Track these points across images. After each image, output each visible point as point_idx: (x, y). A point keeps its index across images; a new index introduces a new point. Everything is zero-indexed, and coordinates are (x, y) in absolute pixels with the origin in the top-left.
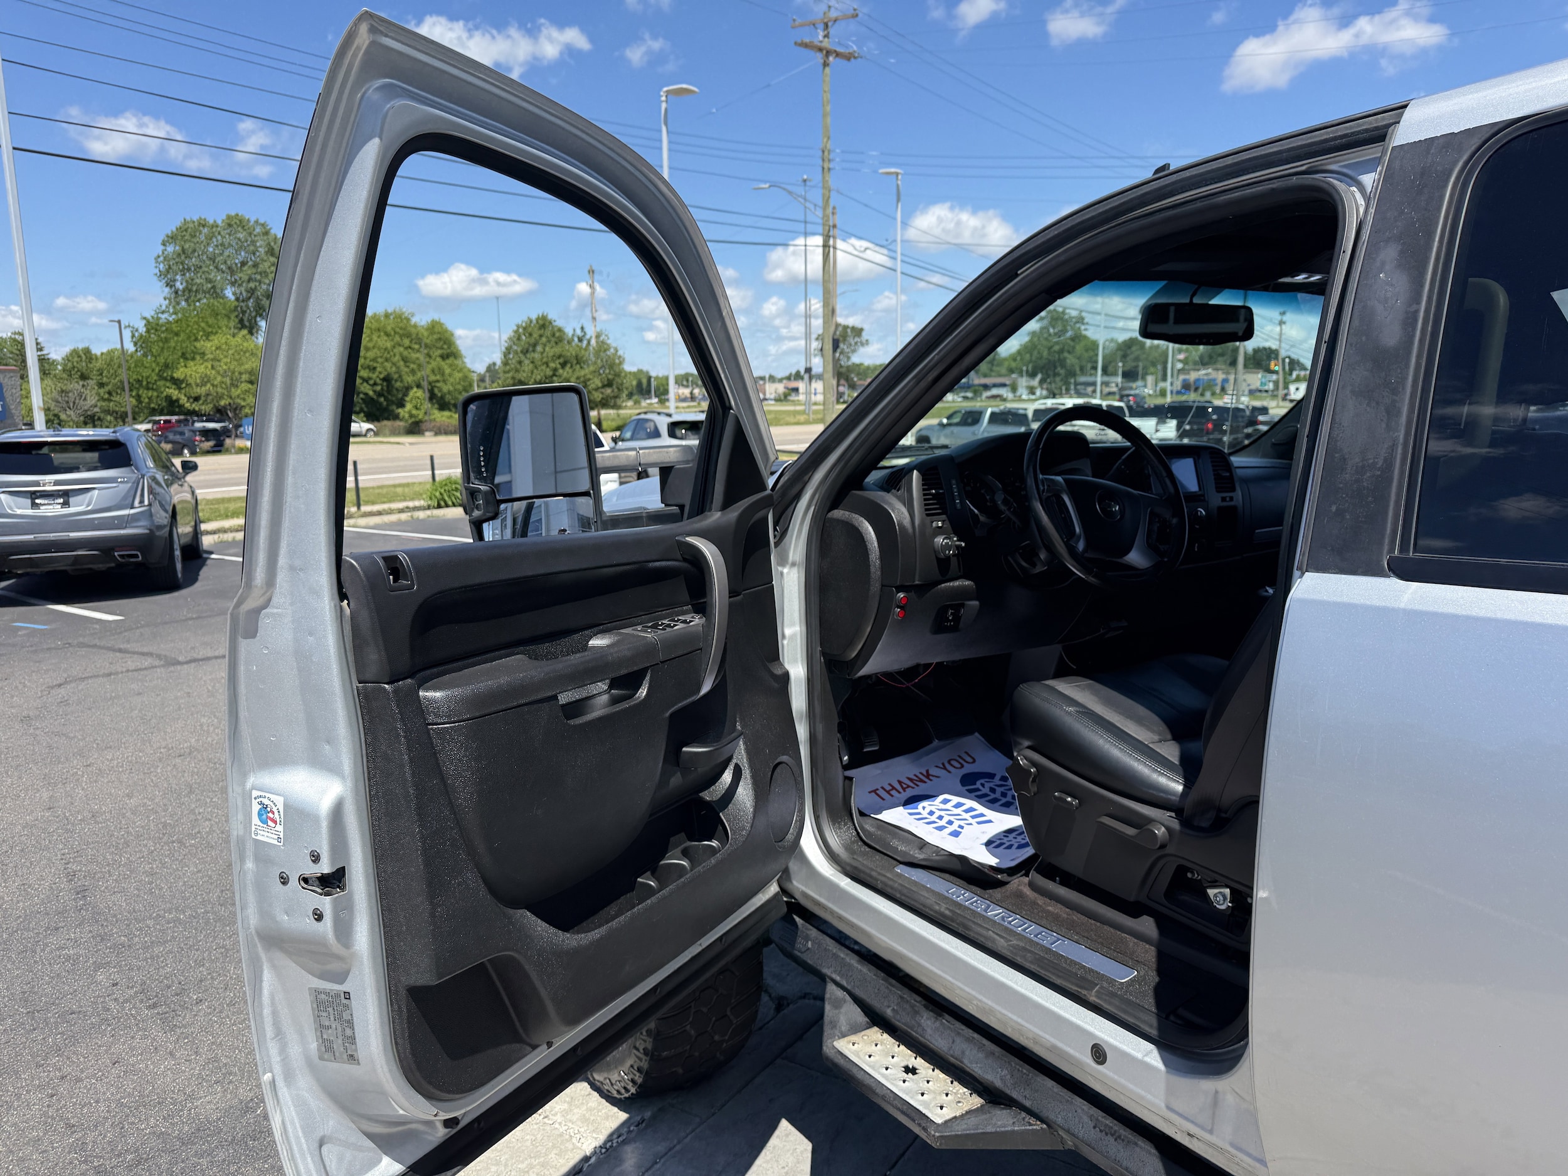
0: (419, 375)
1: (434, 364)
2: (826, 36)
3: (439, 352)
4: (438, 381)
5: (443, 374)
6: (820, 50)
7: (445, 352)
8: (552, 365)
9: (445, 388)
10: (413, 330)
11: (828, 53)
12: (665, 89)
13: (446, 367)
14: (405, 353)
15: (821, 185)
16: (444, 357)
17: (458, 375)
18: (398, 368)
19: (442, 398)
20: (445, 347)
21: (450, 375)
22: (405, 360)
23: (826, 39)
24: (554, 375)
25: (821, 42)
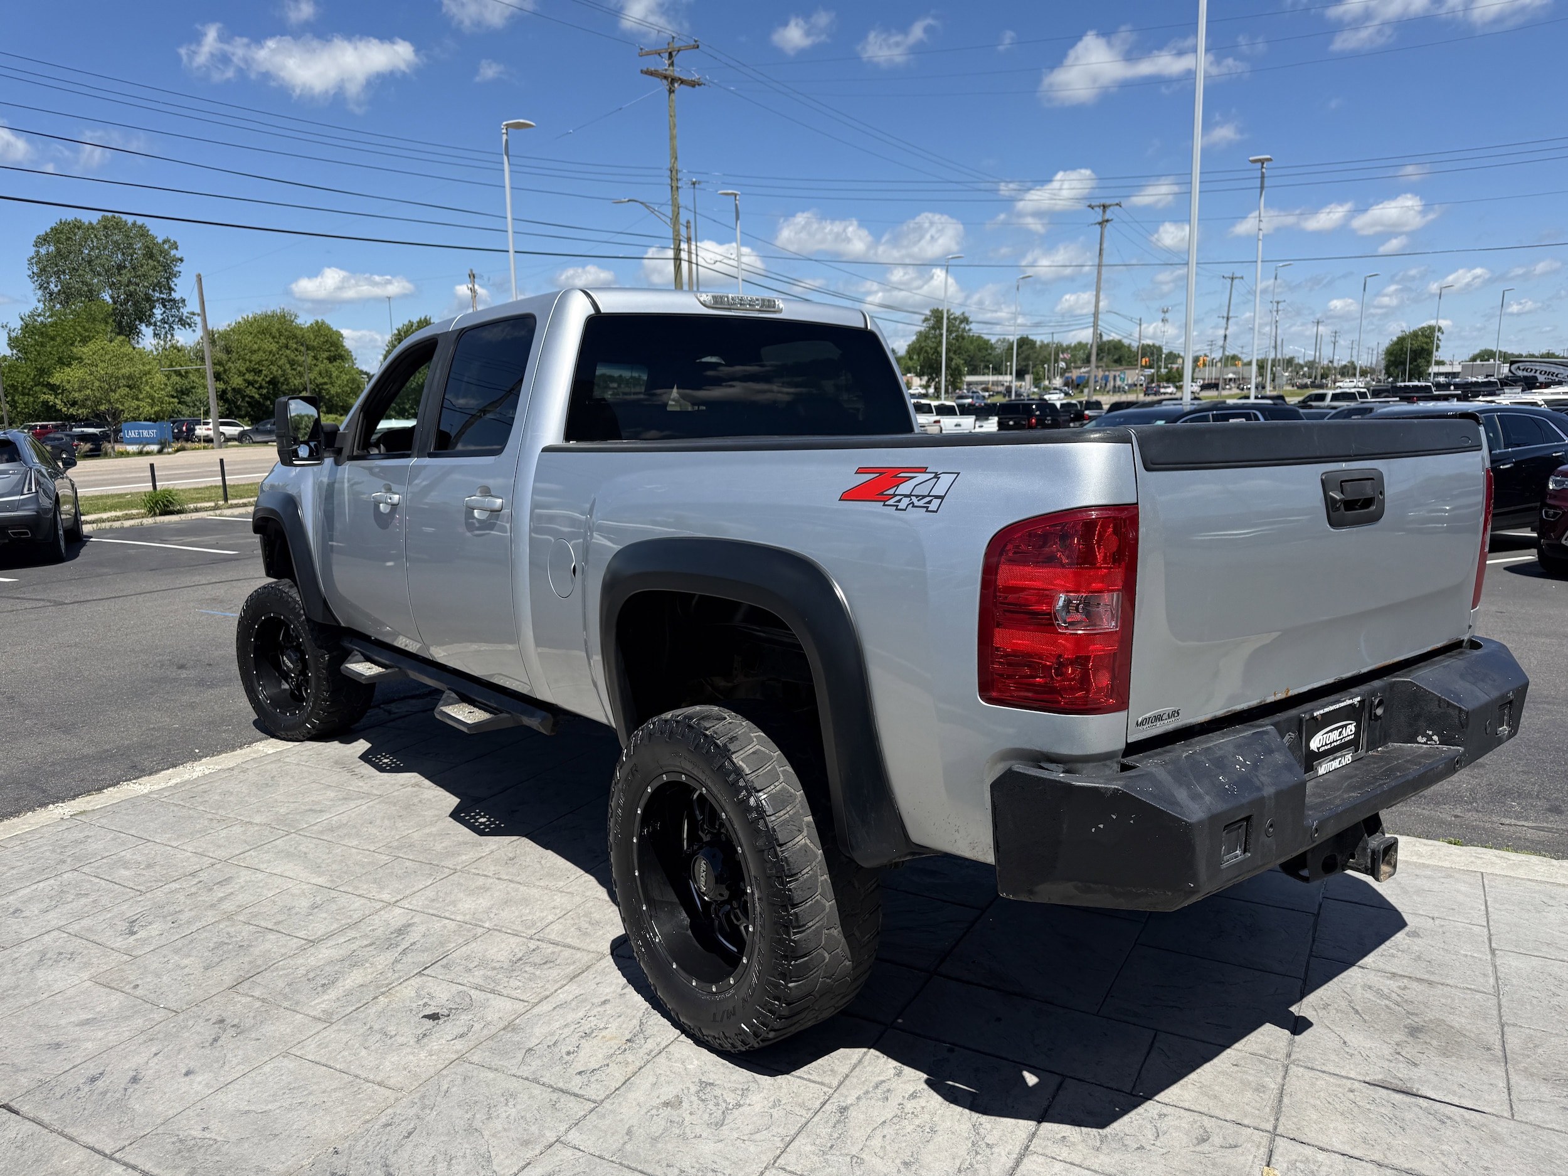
0: (306, 377)
1: (321, 367)
2: (672, 64)
3: (326, 354)
4: (325, 383)
5: (330, 377)
6: (666, 77)
7: (332, 354)
9: (333, 391)
10: (298, 332)
11: (673, 80)
12: (504, 123)
13: (333, 369)
14: (292, 356)
15: (670, 202)
16: (332, 359)
17: (345, 377)
18: (284, 371)
19: (330, 400)
20: (333, 349)
21: (338, 377)
22: (292, 363)
23: (671, 68)
25: (666, 70)
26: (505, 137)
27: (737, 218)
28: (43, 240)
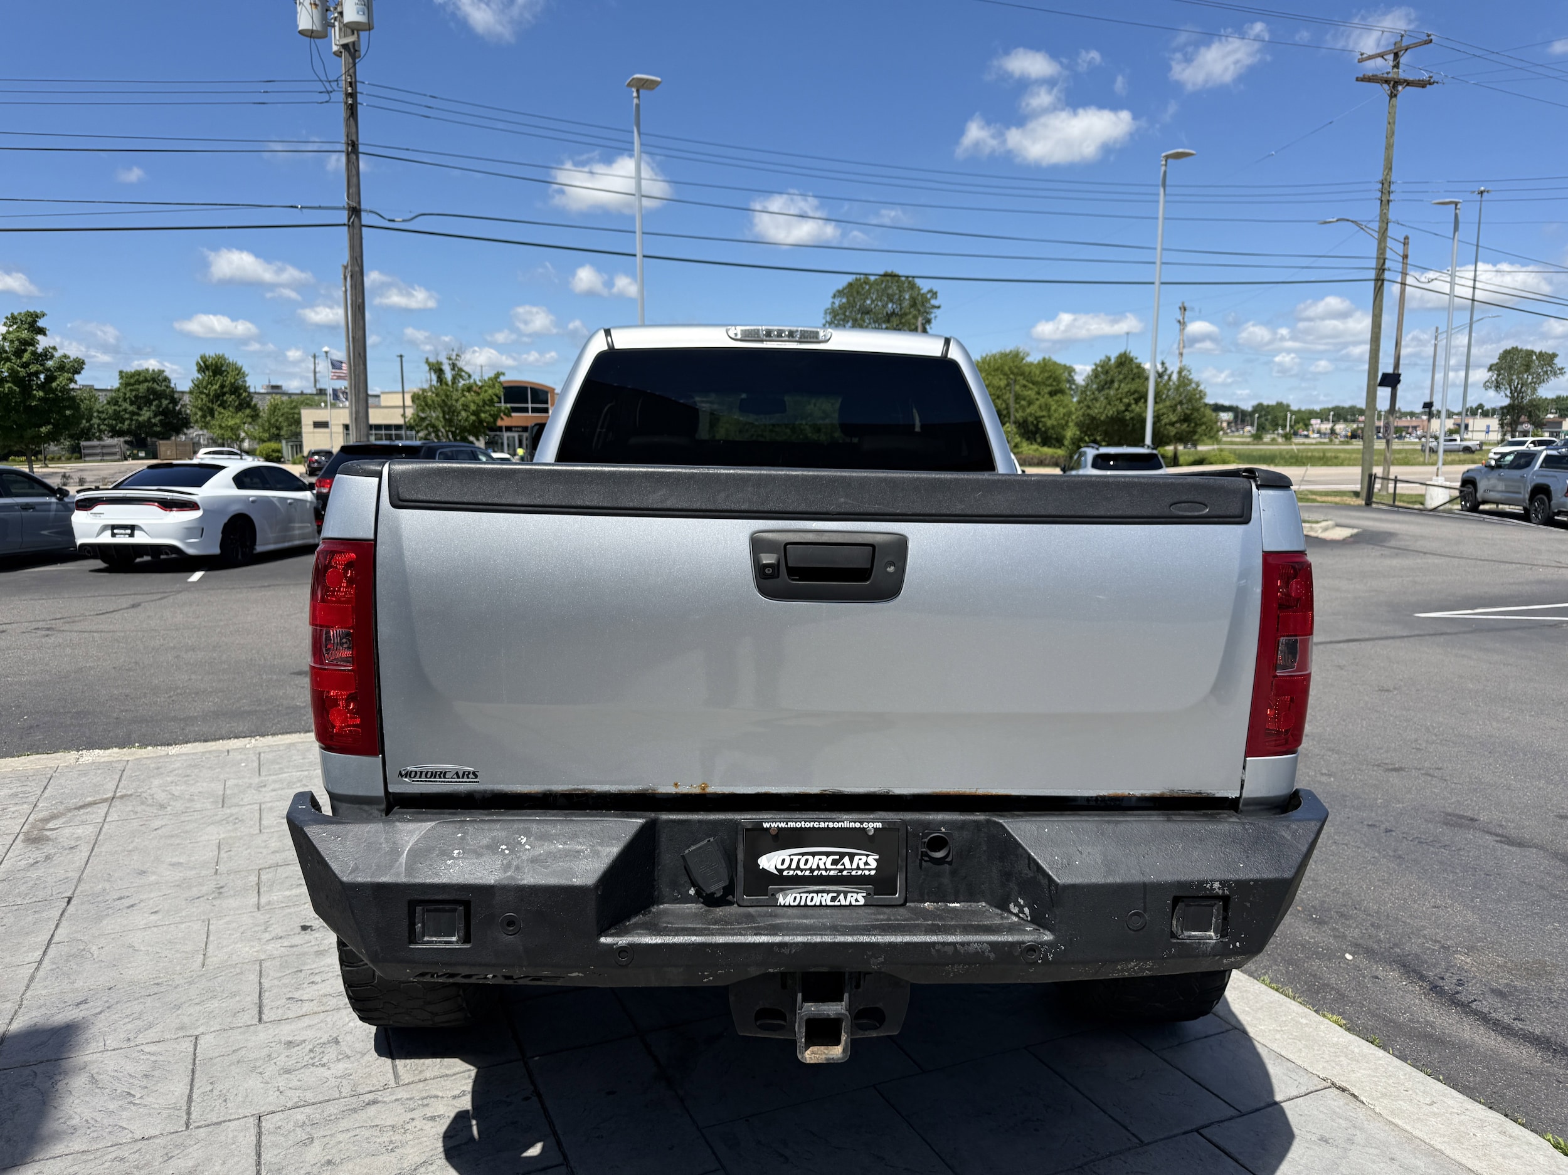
0: (1028, 411)
1: (1042, 401)
2: (1396, 66)
3: (1049, 389)
4: (1044, 417)
5: (1049, 410)
6: (1387, 82)
7: (1054, 388)
8: (1126, 400)
9: (1049, 423)
10: (1027, 370)
11: (1397, 83)
12: (1164, 154)
13: (1053, 403)
14: (1018, 391)
16: (1052, 394)
17: (1062, 411)
18: (1007, 405)
19: (1046, 432)
20: (1055, 384)
21: (1055, 411)
22: (1018, 398)
23: (1396, 70)
24: (1126, 410)
25: (1388, 73)
26: (1163, 168)
27: (1456, 229)
28: (840, 293)
